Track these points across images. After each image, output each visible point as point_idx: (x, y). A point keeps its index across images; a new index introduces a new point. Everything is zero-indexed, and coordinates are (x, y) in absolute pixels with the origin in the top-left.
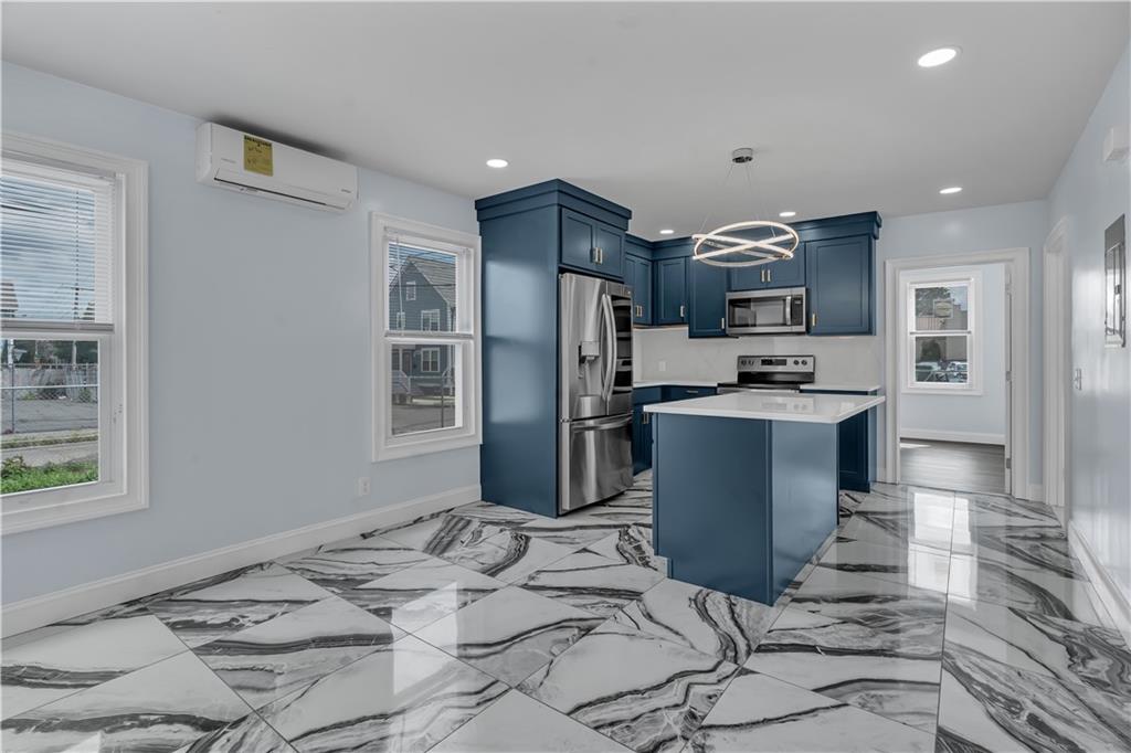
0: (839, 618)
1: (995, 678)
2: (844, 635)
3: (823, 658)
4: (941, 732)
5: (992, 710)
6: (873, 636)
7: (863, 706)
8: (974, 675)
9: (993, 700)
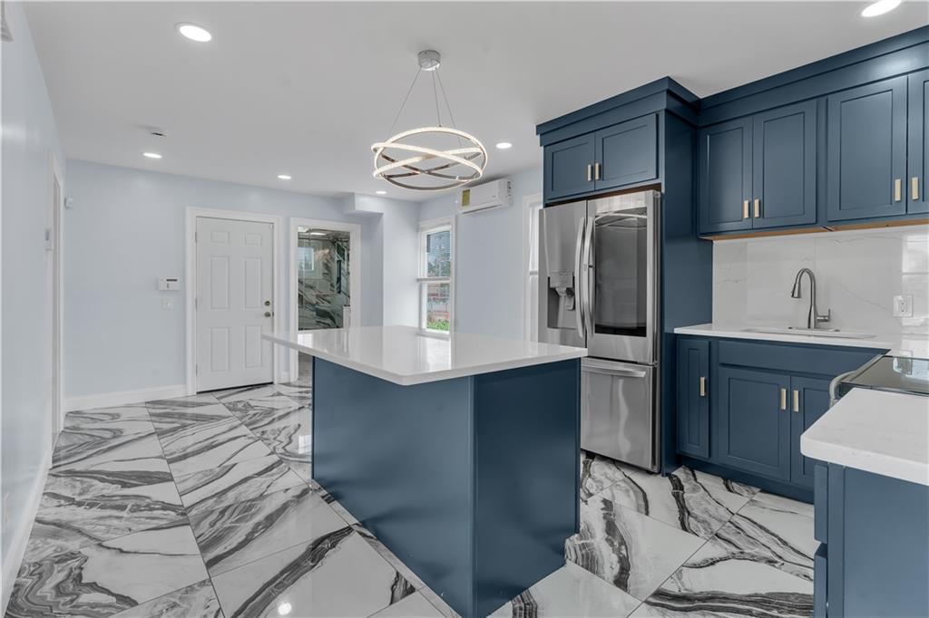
0: (268, 495)
1: (148, 518)
2: (252, 489)
3: (250, 474)
4: (172, 480)
5: (148, 500)
6: (236, 498)
7: (211, 470)
8: (162, 512)
9: (148, 505)
